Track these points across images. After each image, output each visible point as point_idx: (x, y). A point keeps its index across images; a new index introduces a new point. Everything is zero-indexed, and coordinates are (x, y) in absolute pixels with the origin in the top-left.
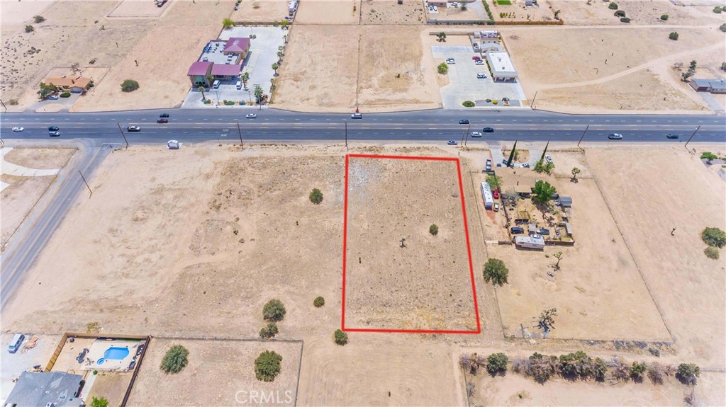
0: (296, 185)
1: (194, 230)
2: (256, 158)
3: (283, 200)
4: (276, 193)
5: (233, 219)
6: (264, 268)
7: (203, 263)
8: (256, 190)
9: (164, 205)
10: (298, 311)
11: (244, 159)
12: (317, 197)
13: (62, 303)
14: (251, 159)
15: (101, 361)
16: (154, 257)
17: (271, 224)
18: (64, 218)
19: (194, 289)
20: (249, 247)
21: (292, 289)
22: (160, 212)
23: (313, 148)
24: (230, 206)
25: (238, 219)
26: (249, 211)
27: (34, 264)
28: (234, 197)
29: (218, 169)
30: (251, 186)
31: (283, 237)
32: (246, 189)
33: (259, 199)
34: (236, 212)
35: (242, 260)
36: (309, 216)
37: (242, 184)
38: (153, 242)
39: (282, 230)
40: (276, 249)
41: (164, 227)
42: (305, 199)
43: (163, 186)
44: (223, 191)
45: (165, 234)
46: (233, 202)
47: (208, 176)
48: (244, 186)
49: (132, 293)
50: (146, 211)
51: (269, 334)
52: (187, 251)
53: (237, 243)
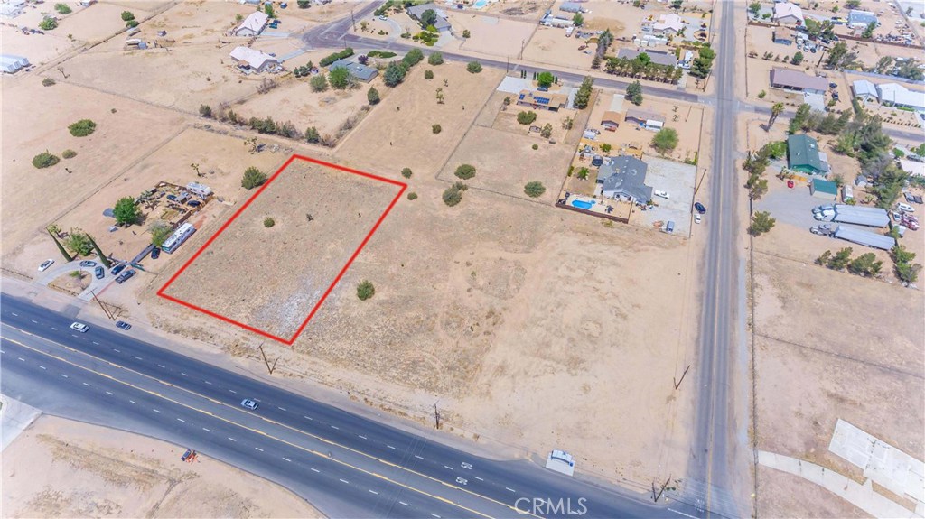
0: (382, 320)
1: (521, 290)
2: (422, 386)
3: (407, 301)
4: (412, 314)
5: (474, 291)
6: (452, 233)
7: (511, 252)
8: (438, 327)
9: (563, 336)
10: (432, 196)
11: (441, 391)
12: (365, 292)
13: (647, 250)
14: (429, 387)
15: (594, 203)
16: (563, 271)
17: (432, 275)
18: (697, 353)
19: (521, 232)
20: (462, 256)
21: (432, 211)
22: (567, 327)
23: (329, 379)
24: (476, 311)
25: (469, 290)
26: (453, 297)
27: (700, 297)
28: (468, 323)
29: (485, 380)
30: (442, 335)
31: (423, 256)
32: (450, 331)
33: (438, 310)
34: (469, 301)
35: (471, 245)
36: (385, 272)
37: (454, 342)
38: (568, 288)
39: (421, 265)
40: (434, 248)
41: (559, 305)
42: (380, 296)
43: (568, 371)
44: (482, 336)
45: (556, 295)
46: (471, 316)
47: (502, 369)
48: (452, 336)
49: (581, 243)
50: (586, 332)
51: (460, 187)
52: (529, 269)
53: (474, 264)
